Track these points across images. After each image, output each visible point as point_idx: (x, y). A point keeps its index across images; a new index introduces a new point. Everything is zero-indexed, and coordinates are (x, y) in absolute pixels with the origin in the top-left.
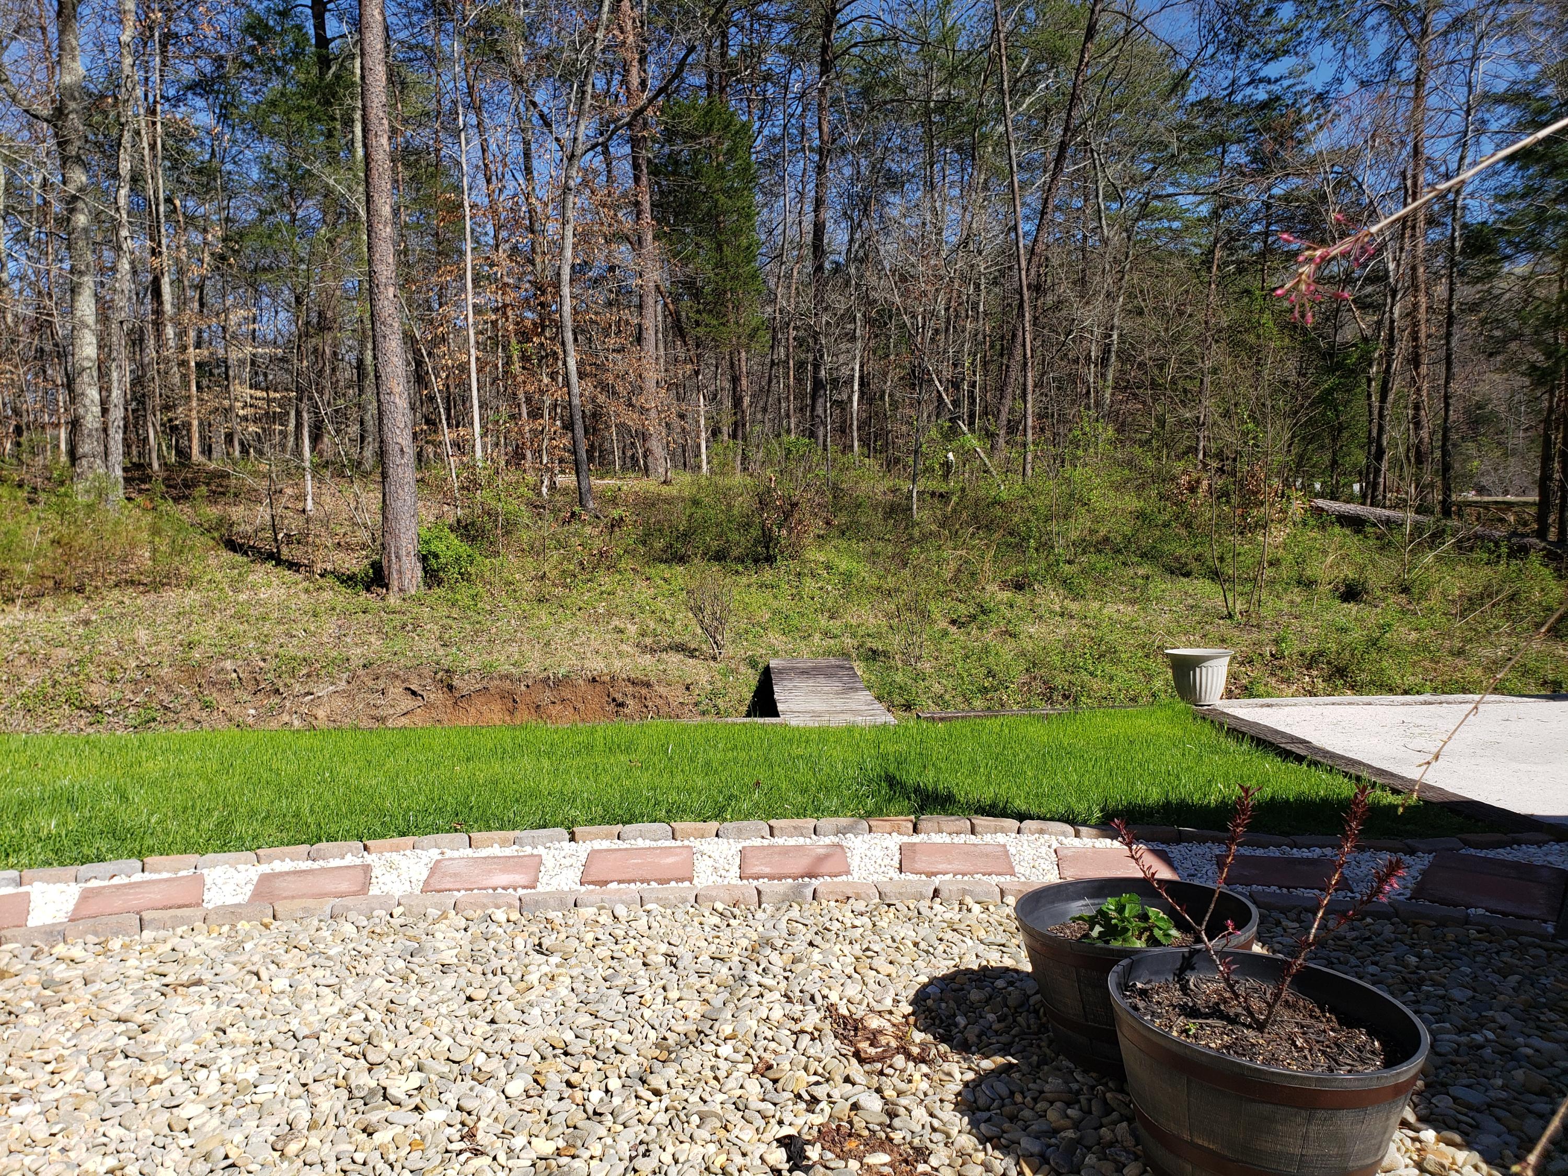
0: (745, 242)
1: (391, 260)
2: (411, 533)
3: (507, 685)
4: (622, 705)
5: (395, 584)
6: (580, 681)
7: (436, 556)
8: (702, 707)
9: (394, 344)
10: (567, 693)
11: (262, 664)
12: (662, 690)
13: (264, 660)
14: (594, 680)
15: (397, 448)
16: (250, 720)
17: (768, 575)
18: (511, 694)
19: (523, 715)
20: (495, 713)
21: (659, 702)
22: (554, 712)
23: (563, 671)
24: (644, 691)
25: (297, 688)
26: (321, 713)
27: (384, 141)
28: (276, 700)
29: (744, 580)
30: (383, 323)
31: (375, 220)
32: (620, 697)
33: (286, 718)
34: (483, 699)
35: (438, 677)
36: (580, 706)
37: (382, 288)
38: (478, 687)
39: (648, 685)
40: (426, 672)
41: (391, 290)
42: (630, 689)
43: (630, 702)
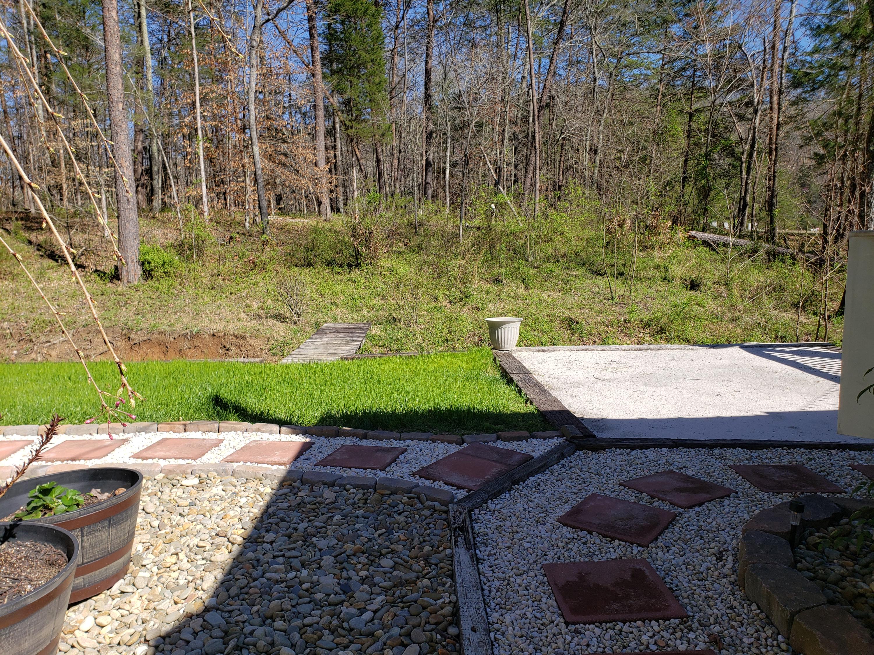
0: (377, 80)
1: (120, 87)
2: (135, 249)
3: (163, 337)
4: (228, 350)
5: (125, 279)
6: (206, 336)
7: (149, 263)
8: (274, 351)
9: (123, 138)
10: (197, 343)
11: (25, 324)
12: (251, 341)
13: (27, 322)
14: (214, 335)
15: (125, 199)
16: (13, 357)
17: (355, 274)
18: (165, 343)
19: (172, 355)
20: (155, 354)
21: (249, 348)
22: (189, 354)
23: (196, 329)
24: (241, 342)
25: (43, 339)
26: (54, 353)
27: (114, 14)
28: (30, 345)
29: (339, 277)
30: (116, 125)
31: (110, 63)
32: (227, 345)
33: (33, 356)
34: (148, 346)
35: (124, 332)
36: (205, 350)
37: (115, 104)
38: (145, 338)
39: (244, 338)
40: (117, 329)
41: (121, 106)
42: (234, 340)
43: (233, 348)
